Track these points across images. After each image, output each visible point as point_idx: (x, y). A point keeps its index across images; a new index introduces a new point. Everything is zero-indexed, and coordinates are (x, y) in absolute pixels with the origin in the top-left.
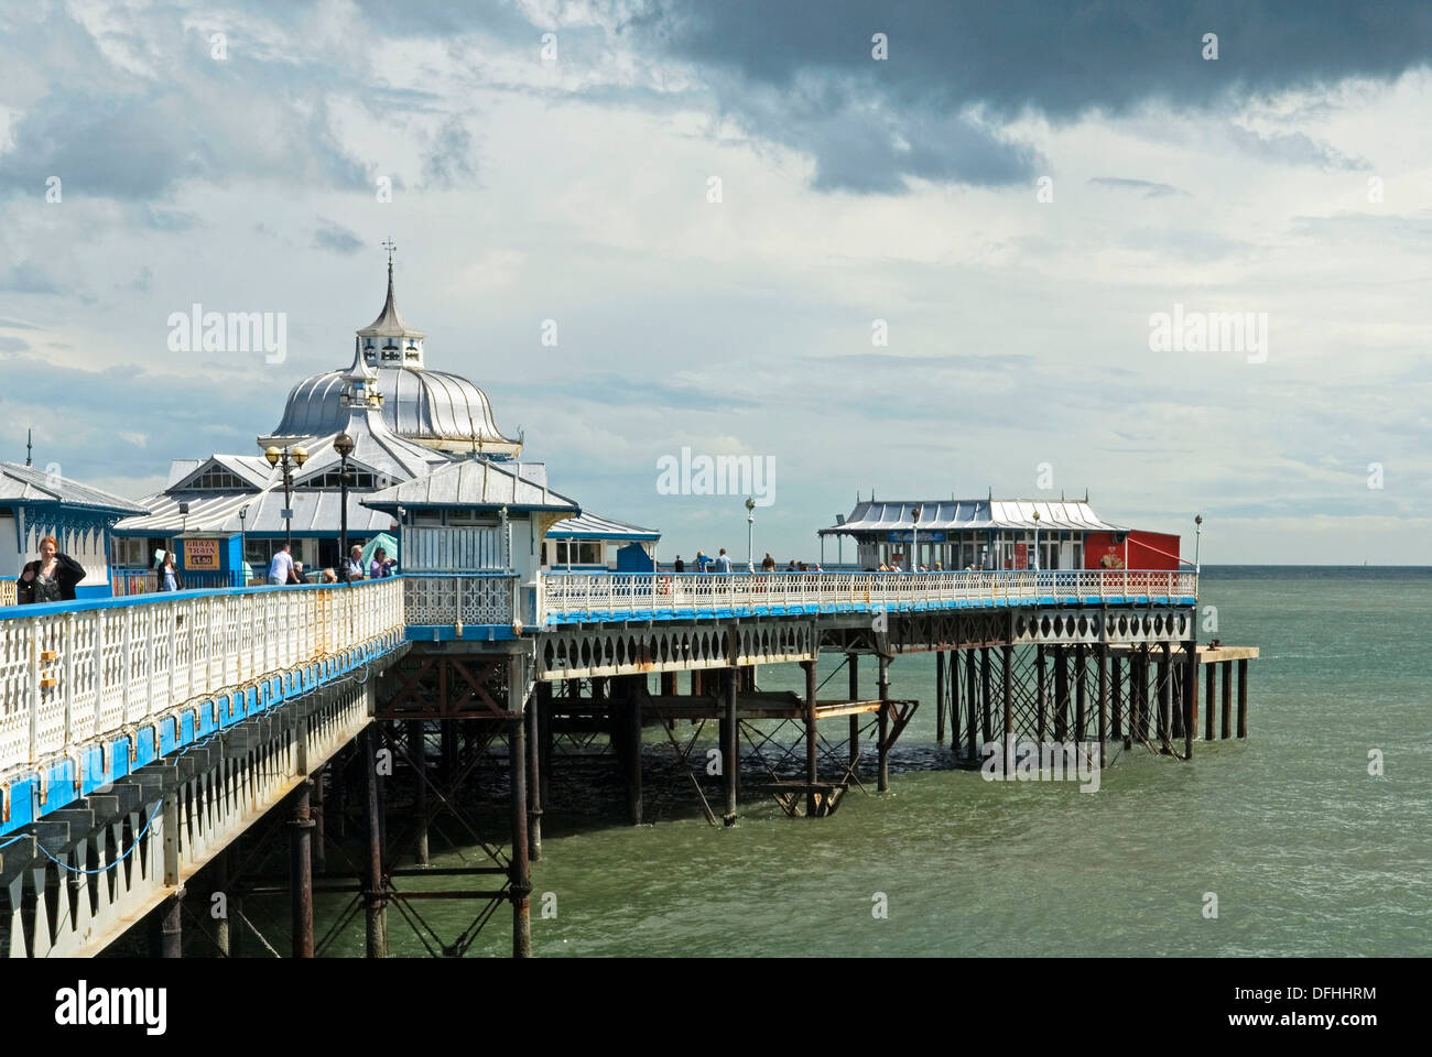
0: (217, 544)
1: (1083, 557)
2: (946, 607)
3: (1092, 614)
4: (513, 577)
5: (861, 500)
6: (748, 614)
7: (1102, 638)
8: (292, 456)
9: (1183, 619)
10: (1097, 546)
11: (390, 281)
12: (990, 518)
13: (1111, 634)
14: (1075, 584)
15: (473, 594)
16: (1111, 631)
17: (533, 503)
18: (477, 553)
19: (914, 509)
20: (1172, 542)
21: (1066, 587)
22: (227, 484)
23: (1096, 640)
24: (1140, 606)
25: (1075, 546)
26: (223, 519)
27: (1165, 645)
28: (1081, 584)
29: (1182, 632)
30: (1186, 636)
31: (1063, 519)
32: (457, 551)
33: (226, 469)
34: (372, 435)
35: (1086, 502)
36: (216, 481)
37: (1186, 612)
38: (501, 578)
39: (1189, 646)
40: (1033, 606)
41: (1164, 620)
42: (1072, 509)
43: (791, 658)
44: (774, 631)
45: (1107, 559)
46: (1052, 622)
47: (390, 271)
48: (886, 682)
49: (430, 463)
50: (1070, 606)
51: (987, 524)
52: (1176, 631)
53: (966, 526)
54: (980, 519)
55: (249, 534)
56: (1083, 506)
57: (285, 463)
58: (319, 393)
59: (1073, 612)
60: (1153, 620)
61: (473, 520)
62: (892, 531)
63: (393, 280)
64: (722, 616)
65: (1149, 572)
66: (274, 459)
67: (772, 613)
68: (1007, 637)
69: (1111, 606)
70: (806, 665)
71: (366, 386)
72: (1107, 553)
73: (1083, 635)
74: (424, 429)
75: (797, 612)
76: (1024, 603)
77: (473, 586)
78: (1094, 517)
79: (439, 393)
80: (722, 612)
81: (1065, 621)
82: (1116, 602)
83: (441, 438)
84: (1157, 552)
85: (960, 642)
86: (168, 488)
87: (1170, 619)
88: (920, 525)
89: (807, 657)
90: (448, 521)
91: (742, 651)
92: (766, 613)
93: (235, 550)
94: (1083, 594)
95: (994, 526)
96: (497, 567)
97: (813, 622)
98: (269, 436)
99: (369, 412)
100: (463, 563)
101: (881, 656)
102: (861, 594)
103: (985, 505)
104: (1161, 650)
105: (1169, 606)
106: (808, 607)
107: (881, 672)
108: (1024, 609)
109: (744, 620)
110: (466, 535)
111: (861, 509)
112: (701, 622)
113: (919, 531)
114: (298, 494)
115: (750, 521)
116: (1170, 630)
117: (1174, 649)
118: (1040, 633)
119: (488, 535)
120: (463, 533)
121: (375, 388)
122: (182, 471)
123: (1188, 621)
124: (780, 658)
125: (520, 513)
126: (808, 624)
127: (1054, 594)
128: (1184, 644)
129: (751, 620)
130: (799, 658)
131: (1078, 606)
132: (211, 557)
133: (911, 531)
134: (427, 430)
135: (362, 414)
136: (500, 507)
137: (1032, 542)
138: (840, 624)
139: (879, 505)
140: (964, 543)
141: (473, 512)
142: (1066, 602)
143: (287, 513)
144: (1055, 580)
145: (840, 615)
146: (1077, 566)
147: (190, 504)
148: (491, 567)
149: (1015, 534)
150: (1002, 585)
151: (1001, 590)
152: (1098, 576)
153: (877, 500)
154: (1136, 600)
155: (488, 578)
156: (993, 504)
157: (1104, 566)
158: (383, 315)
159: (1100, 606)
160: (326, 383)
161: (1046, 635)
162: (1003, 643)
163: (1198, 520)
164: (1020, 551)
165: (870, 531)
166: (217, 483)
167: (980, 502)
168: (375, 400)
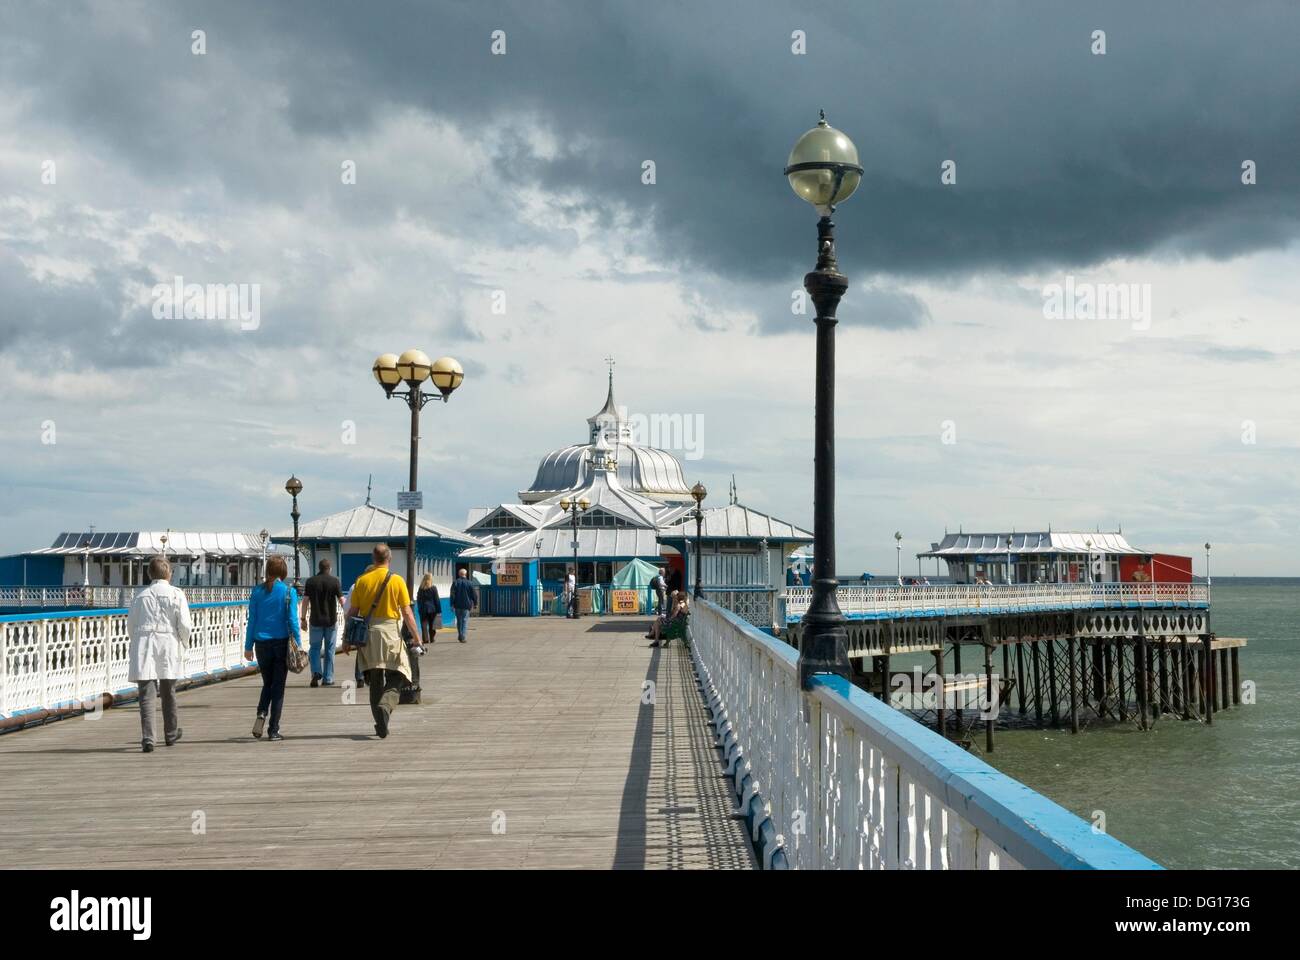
0: (520, 566)
1: (1119, 573)
2: (1031, 610)
3: (1132, 615)
4: (772, 591)
5: (949, 533)
6: (898, 616)
7: (1141, 632)
8: (580, 504)
9: (1199, 617)
10: (1127, 566)
11: (611, 385)
12: (1051, 546)
13: (1147, 629)
14: (1119, 593)
15: (742, 603)
16: (1147, 627)
17: (785, 536)
18: (745, 573)
19: (1007, 539)
20: (1186, 563)
21: (1112, 595)
22: (511, 524)
23: (1136, 633)
24: (1167, 609)
25: (1113, 565)
26: (511, 549)
27: (1183, 637)
28: (1124, 593)
29: (1199, 628)
30: (1203, 631)
31: (1104, 546)
32: (730, 574)
33: (510, 514)
34: (610, 489)
35: (1120, 533)
36: (502, 523)
37: (1202, 613)
38: (763, 591)
39: (1206, 639)
40: (1090, 608)
41: (1186, 619)
42: (1110, 538)
43: (926, 647)
44: (914, 629)
45: (1138, 575)
46: (1103, 620)
47: (611, 378)
48: (991, 665)
49: (652, 508)
50: (1116, 609)
51: (1050, 550)
52: (1195, 627)
53: (1034, 551)
54: (1042, 546)
55: (543, 560)
56: (1117, 536)
57: (574, 508)
58: (561, 462)
59: (1118, 613)
60: (1177, 619)
61: (738, 549)
62: (977, 555)
63: (613, 384)
64: (881, 617)
65: (1173, 584)
66: (566, 506)
67: (915, 615)
68: (1070, 631)
69: (1146, 609)
70: (935, 653)
71: (606, 456)
72: (1137, 570)
73: (1126, 630)
74: (636, 485)
75: (932, 614)
76: (1083, 607)
77: (743, 598)
78: (1125, 543)
79: (646, 461)
80: (881, 615)
81: (1112, 620)
82: (1149, 606)
83: (648, 491)
84: (1175, 570)
85: (1039, 635)
86: (468, 527)
87: (1190, 617)
88: (1013, 550)
89: (937, 647)
90: (719, 550)
91: (893, 643)
92: (910, 615)
93: (533, 571)
94: (1127, 600)
95: (1054, 551)
96: (760, 584)
97: (940, 622)
98: (525, 491)
99: (608, 474)
100: (734, 581)
101: (987, 646)
102: (974, 601)
103: (1046, 536)
104: (1179, 641)
105: (1189, 609)
106: (939, 610)
107: (987, 657)
108: (1083, 611)
109: (897, 620)
110: (735, 560)
111: (950, 539)
112: (868, 622)
113: (1012, 554)
114: (563, 531)
115: (899, 548)
116: (1191, 627)
117: (1190, 640)
118: (1095, 629)
119: (753, 560)
120: (734, 559)
121: (612, 457)
122: (476, 516)
123: (1204, 619)
124: (918, 648)
125: (776, 543)
126: (936, 622)
127: (1103, 600)
128: (1201, 636)
129: (901, 620)
130: (931, 648)
131: (1122, 609)
132: (516, 576)
133: (1006, 555)
134: (639, 486)
135: (603, 474)
136: (761, 539)
137: (1081, 562)
138: (958, 623)
139: (966, 536)
140: (1031, 563)
141: (738, 543)
142: (1113, 606)
143: (575, 545)
144: (1104, 590)
145: (961, 616)
146: (1115, 580)
147: (500, 537)
148: (755, 583)
149: (1069, 557)
150: (1068, 594)
151: (1068, 597)
152: (1136, 587)
153: (963, 532)
154: (1165, 605)
155: (753, 592)
156: (1051, 534)
157: (1135, 580)
158: (606, 408)
159: (1138, 609)
160: (567, 454)
161: (1099, 630)
162: (1068, 636)
163: (1207, 547)
164: (1072, 569)
165: (960, 554)
166: (503, 524)
167: (1043, 534)
168: (612, 466)
